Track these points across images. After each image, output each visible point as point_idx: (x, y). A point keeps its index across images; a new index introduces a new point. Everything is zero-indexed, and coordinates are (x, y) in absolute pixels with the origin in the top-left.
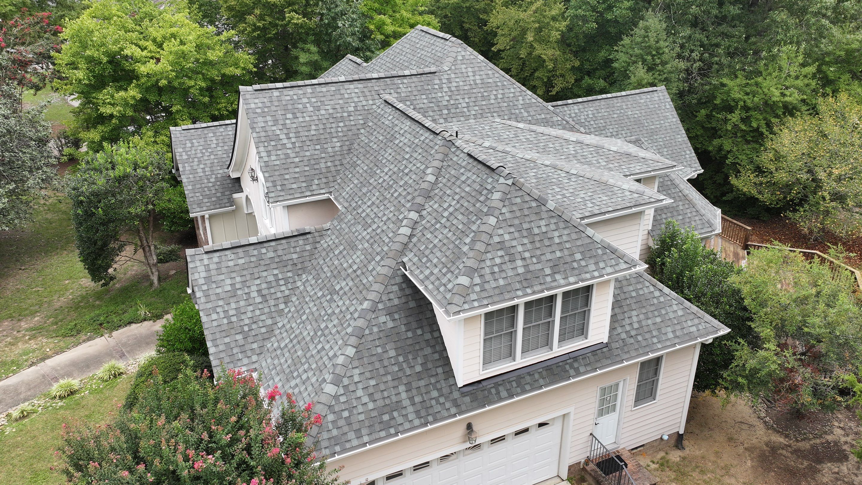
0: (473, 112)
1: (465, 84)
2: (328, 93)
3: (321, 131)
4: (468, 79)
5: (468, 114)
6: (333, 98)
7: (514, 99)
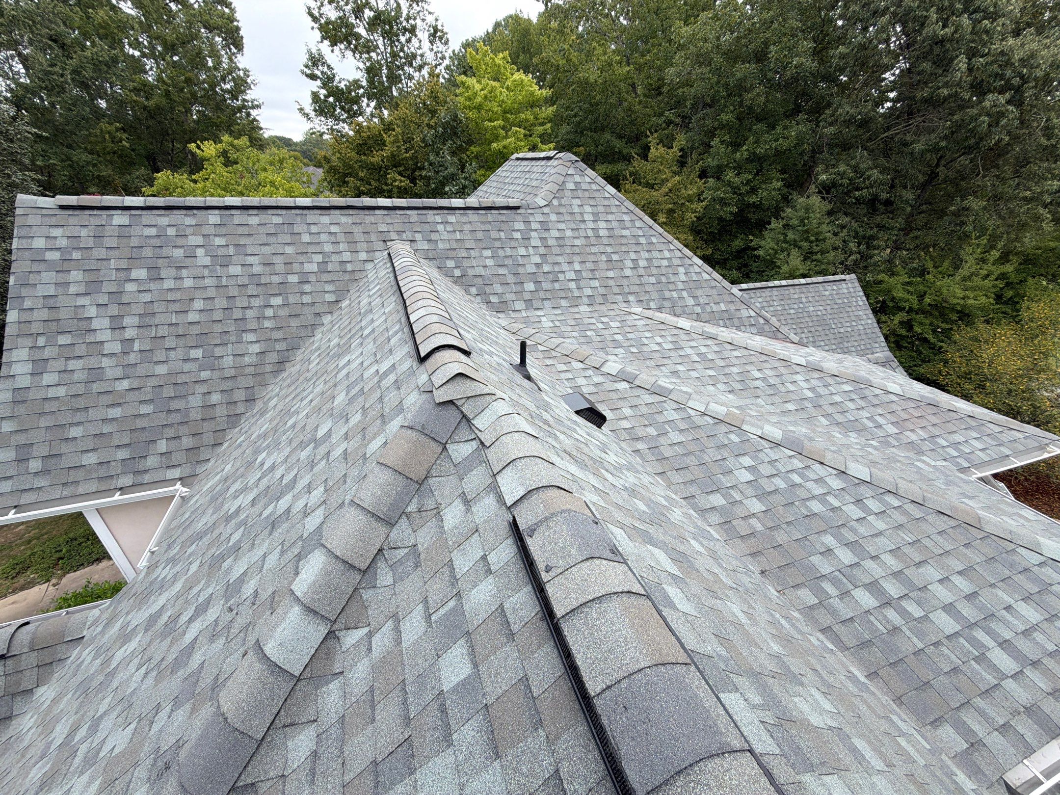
0: (589, 292)
1: (576, 234)
2: (262, 230)
3: (218, 315)
4: (582, 226)
5: (577, 293)
6: (273, 240)
7: (670, 270)
